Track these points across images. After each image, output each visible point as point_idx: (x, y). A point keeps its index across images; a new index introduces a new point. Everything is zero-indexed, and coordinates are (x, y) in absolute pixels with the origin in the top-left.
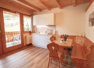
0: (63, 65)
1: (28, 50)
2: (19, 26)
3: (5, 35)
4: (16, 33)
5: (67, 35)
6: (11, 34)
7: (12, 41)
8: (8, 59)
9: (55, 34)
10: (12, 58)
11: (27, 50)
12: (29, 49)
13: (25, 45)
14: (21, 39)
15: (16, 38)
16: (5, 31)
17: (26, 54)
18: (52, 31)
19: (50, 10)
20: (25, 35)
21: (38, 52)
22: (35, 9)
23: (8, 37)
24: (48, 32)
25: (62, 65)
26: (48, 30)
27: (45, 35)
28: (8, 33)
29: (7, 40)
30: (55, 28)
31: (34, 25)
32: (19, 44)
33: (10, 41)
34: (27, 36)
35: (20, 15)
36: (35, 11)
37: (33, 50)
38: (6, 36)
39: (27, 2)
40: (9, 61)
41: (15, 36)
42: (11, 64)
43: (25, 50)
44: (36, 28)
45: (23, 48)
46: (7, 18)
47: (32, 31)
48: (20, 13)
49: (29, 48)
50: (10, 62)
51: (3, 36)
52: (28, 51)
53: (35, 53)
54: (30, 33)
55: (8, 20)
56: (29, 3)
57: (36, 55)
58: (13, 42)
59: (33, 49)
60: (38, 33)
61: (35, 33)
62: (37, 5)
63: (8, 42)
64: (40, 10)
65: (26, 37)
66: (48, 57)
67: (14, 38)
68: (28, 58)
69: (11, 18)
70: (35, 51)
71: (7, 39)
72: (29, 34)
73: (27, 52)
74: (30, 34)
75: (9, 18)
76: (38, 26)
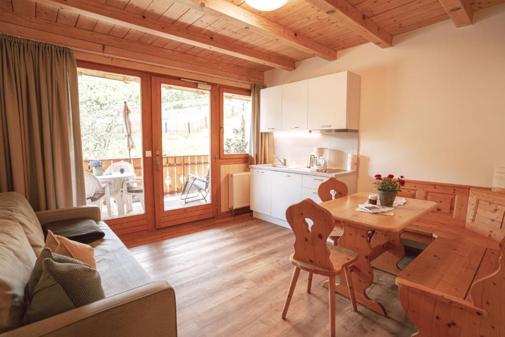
0: (360, 313)
1: (232, 230)
2: (207, 133)
3: (162, 166)
4: (199, 163)
5: (396, 177)
6: (183, 163)
7: (183, 192)
8: (167, 248)
9: (356, 173)
10: (178, 249)
11: (228, 230)
12: (239, 228)
13: (224, 209)
14: (210, 185)
15: (195, 179)
16: (164, 153)
17: (224, 244)
18: (339, 155)
19: (334, 58)
20: (225, 169)
21: (267, 244)
22: (268, 63)
23: (172, 177)
24: (321, 161)
25: (356, 310)
26: (321, 151)
27: (307, 174)
28: (171, 161)
29: (170, 186)
30: (355, 142)
31: (263, 129)
32: (203, 202)
33: (178, 192)
34: (234, 175)
35: (212, 92)
36: (270, 68)
37: (250, 235)
38: (166, 171)
39: (236, 40)
40: (168, 255)
41: (193, 172)
42: (172, 266)
43: (224, 229)
44: (273, 145)
45: (218, 221)
46: (175, 103)
47: (253, 155)
48: (212, 85)
49: (238, 225)
50: (170, 258)
51: (158, 170)
52: (231, 234)
53: (255, 247)
54: (247, 161)
55: (177, 110)
56: (244, 43)
57: (258, 253)
58: (184, 196)
59: (252, 229)
60: (277, 163)
61: (265, 163)
62: (272, 47)
63: (172, 193)
64: (291, 63)
65: (229, 177)
66: (291, 259)
67: (191, 181)
68: (228, 258)
69: (186, 103)
70: (257, 238)
71: (167, 182)
72: (242, 166)
73: (228, 238)
74: (247, 169)
75: (180, 102)
76: (278, 136)
